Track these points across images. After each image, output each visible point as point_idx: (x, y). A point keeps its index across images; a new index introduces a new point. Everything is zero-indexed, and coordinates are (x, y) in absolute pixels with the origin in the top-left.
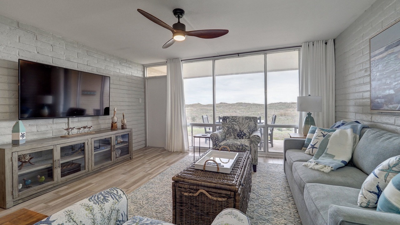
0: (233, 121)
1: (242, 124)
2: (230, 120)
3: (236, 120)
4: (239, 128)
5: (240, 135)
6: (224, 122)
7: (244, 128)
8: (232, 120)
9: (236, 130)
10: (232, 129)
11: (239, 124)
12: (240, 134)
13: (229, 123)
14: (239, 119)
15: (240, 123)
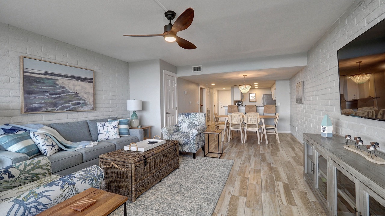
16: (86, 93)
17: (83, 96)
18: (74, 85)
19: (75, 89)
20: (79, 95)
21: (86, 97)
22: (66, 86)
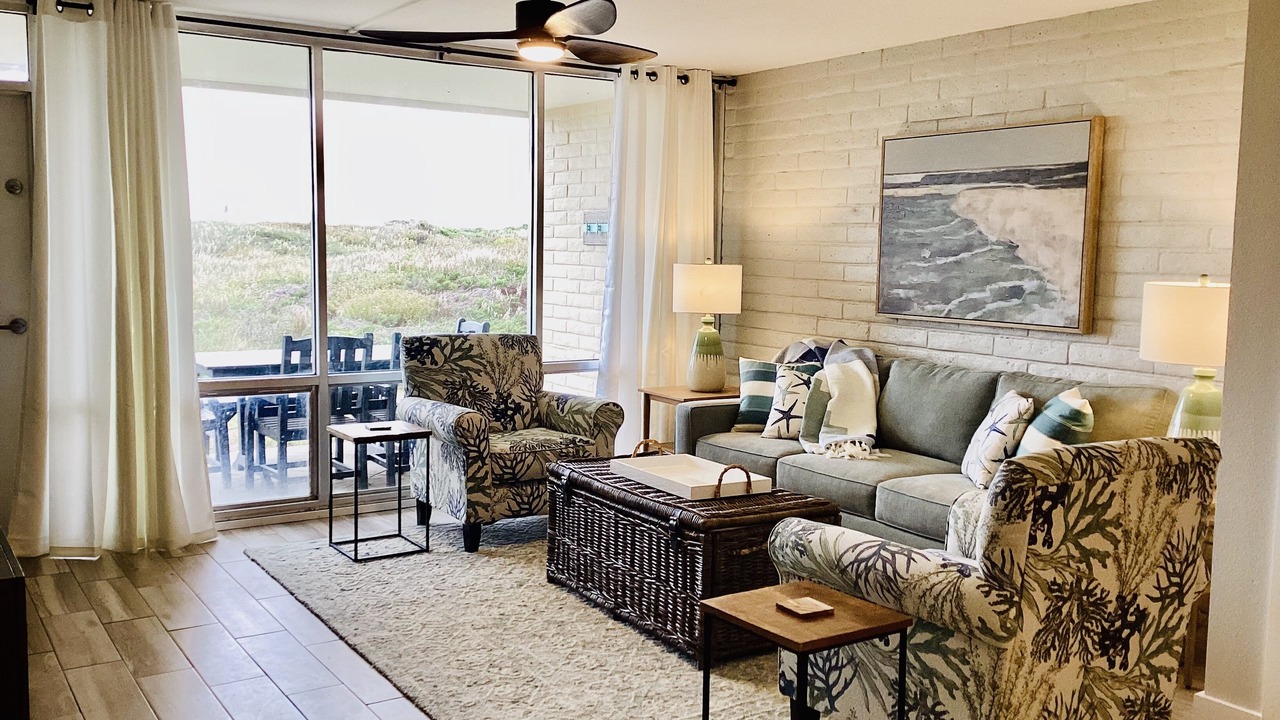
0: (461, 358)
1: (499, 365)
2: (447, 351)
3: (472, 353)
4: (493, 382)
5: (504, 413)
6: (424, 363)
7: (510, 382)
8: (453, 351)
9: (484, 393)
10: (470, 393)
11: (489, 369)
12: (502, 406)
13: (447, 367)
14: (479, 345)
15: (488, 362)
16: (1047, 244)
17: (1036, 258)
18: (1006, 212)
19: (1008, 228)
20: (1020, 253)
21: (1047, 264)
22: (977, 220)
